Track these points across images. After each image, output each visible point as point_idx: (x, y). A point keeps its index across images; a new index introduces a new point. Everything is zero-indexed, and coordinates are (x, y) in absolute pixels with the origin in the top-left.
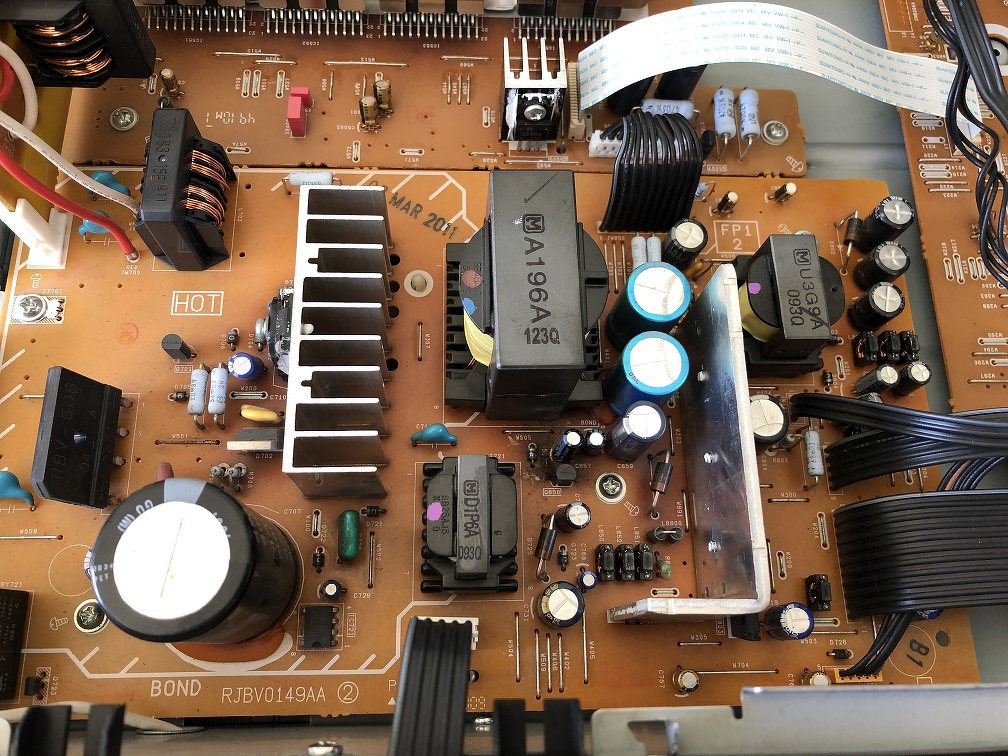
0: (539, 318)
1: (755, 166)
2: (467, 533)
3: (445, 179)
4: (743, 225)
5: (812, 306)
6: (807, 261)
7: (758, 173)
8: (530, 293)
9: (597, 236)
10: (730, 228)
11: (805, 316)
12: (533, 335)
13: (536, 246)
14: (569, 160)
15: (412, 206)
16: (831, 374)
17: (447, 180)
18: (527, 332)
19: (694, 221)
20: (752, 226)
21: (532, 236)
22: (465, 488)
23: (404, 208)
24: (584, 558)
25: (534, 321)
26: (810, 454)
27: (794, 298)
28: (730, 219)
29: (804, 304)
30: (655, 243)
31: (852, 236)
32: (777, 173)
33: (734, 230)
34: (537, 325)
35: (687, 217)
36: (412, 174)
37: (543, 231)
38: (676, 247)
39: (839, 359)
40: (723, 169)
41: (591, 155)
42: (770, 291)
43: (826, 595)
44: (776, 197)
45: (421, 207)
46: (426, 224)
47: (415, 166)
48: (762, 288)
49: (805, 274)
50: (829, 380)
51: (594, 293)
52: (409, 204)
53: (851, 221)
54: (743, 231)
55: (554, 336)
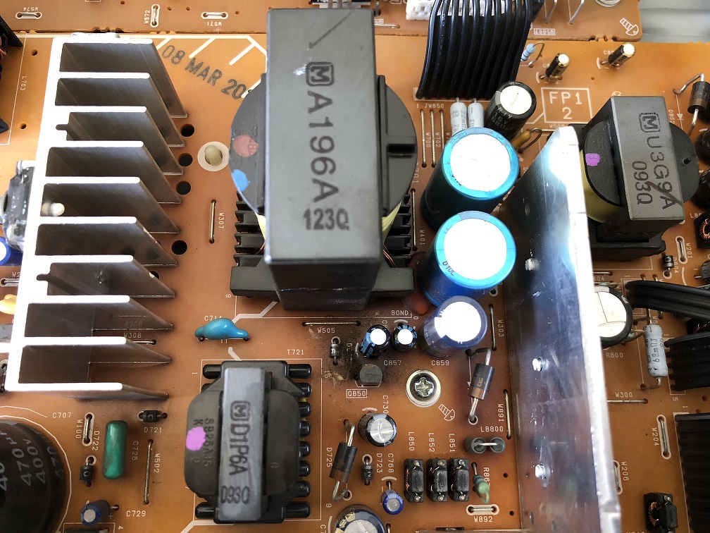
0: (323, 196)
1: (586, 29)
2: (232, 469)
3: (247, 43)
4: (573, 93)
5: (662, 181)
6: (656, 127)
7: (589, 37)
8: (313, 163)
9: (412, 105)
10: (559, 96)
11: (654, 192)
12: (314, 218)
13: (321, 103)
14: (385, 23)
15: (211, 73)
16: (672, 257)
17: (250, 43)
18: (307, 215)
19: (521, 85)
20: (583, 94)
21: (317, 90)
22: (232, 411)
23: (201, 74)
24: (391, 471)
25: (317, 199)
26: (651, 351)
27: (641, 172)
28: (559, 86)
29: (652, 179)
30: (476, 109)
31: (699, 102)
32: (609, 36)
33: (563, 98)
34: (322, 204)
35: (514, 79)
36: (212, 38)
37: (332, 83)
38: (500, 114)
39: (679, 239)
40: (551, 32)
41: (408, 17)
42: (610, 163)
43: (672, 520)
44: (610, 62)
45: (220, 73)
46: (225, 91)
47: (218, 30)
48: (602, 160)
49: (653, 142)
50: (670, 265)
51: (398, 165)
52: (207, 69)
53: (696, 86)
54: (574, 99)
55: (342, 218)
